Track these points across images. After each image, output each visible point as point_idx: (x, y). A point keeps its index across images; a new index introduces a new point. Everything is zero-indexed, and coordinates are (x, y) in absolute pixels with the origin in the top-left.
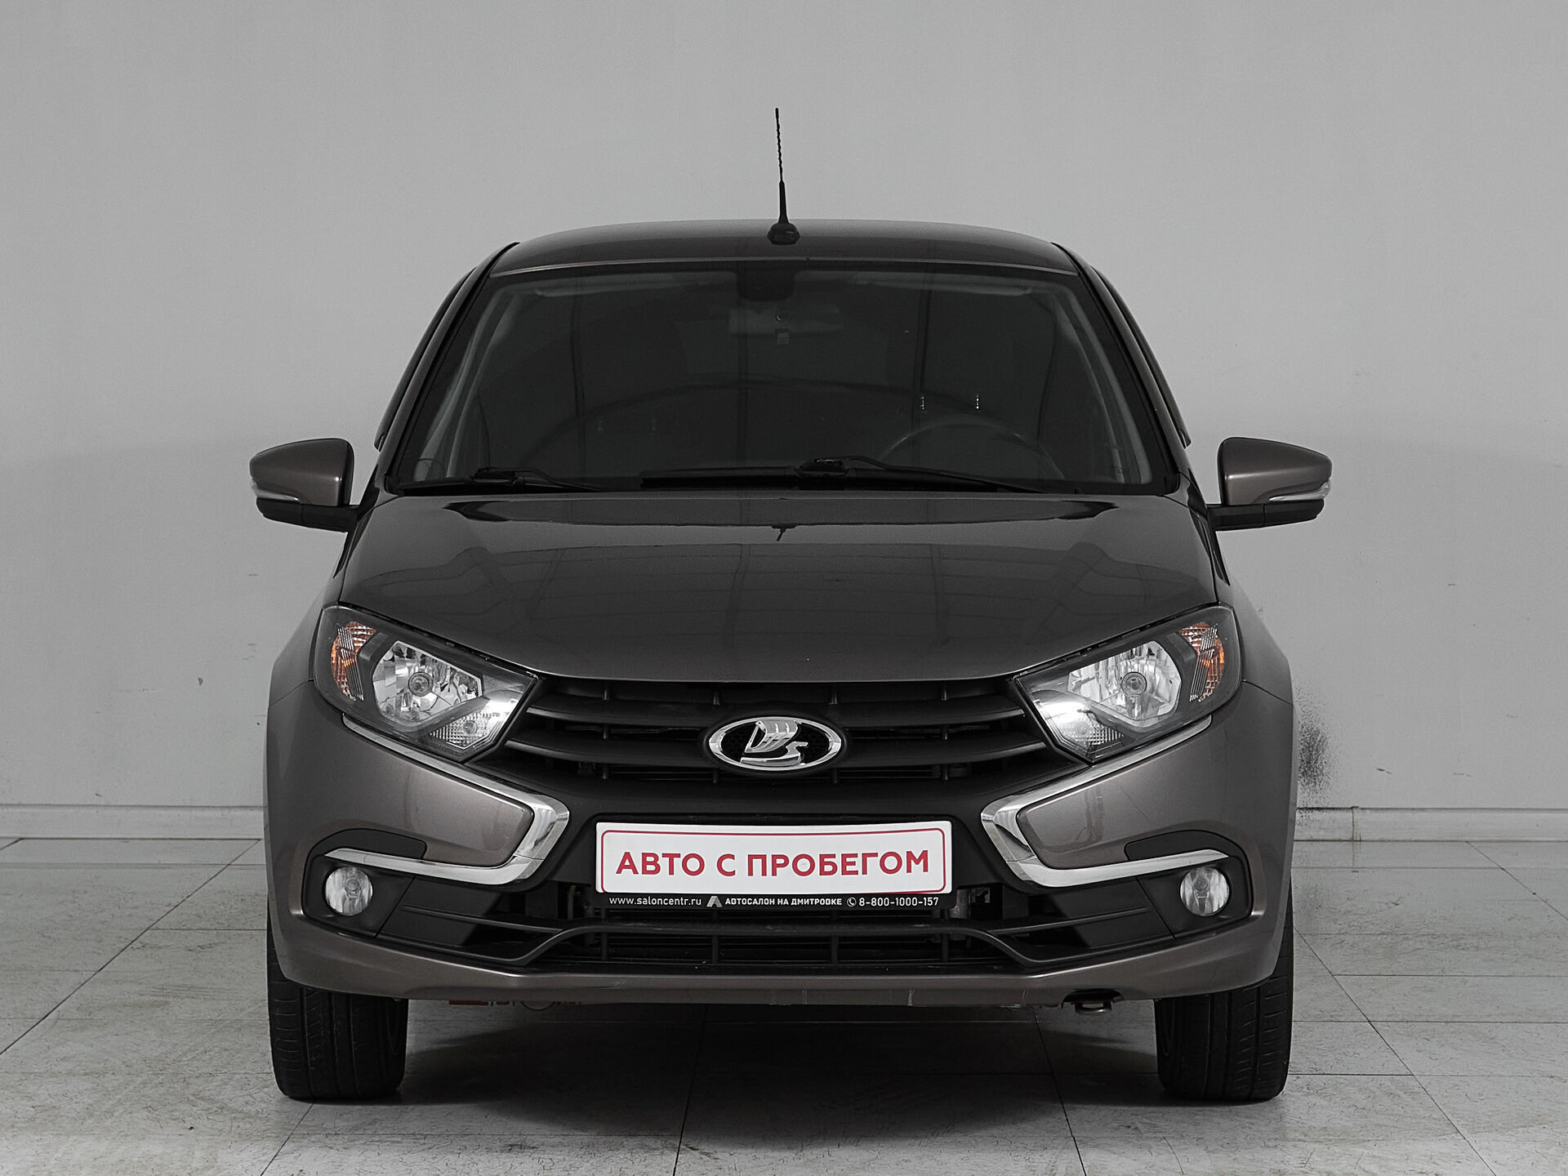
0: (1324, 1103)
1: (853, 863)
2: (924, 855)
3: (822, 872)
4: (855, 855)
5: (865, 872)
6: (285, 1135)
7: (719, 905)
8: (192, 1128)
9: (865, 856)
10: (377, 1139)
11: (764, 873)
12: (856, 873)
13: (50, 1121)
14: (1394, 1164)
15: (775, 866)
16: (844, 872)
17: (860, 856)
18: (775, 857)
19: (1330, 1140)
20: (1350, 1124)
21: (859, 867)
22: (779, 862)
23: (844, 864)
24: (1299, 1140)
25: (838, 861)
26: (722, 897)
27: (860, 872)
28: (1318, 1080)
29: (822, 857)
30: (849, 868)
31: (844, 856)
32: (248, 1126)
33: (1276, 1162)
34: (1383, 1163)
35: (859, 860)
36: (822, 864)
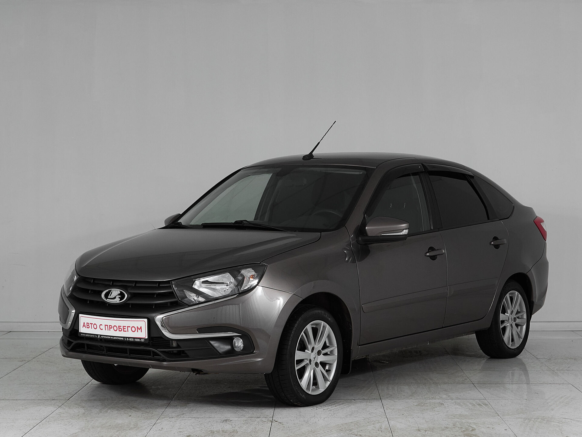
0: (460, 407)
1: (125, 329)
2: (141, 327)
3: (119, 331)
4: (125, 327)
5: (128, 331)
6: (157, 418)
7: (100, 337)
8: (130, 416)
9: (128, 327)
10: (184, 419)
11: (108, 330)
12: (126, 331)
13: (89, 414)
14: (480, 425)
15: (110, 328)
16: (124, 331)
17: (126, 327)
18: (110, 326)
19: (462, 418)
20: (467, 413)
21: (126, 330)
22: (110, 327)
23: (124, 329)
24: (453, 418)
25: (122, 328)
26: (101, 335)
27: (127, 331)
28: (459, 401)
29: (119, 326)
30: (125, 330)
31: (123, 327)
32: (147, 415)
33: (446, 425)
34: (477, 425)
35: (126, 328)
36: (119, 328)
